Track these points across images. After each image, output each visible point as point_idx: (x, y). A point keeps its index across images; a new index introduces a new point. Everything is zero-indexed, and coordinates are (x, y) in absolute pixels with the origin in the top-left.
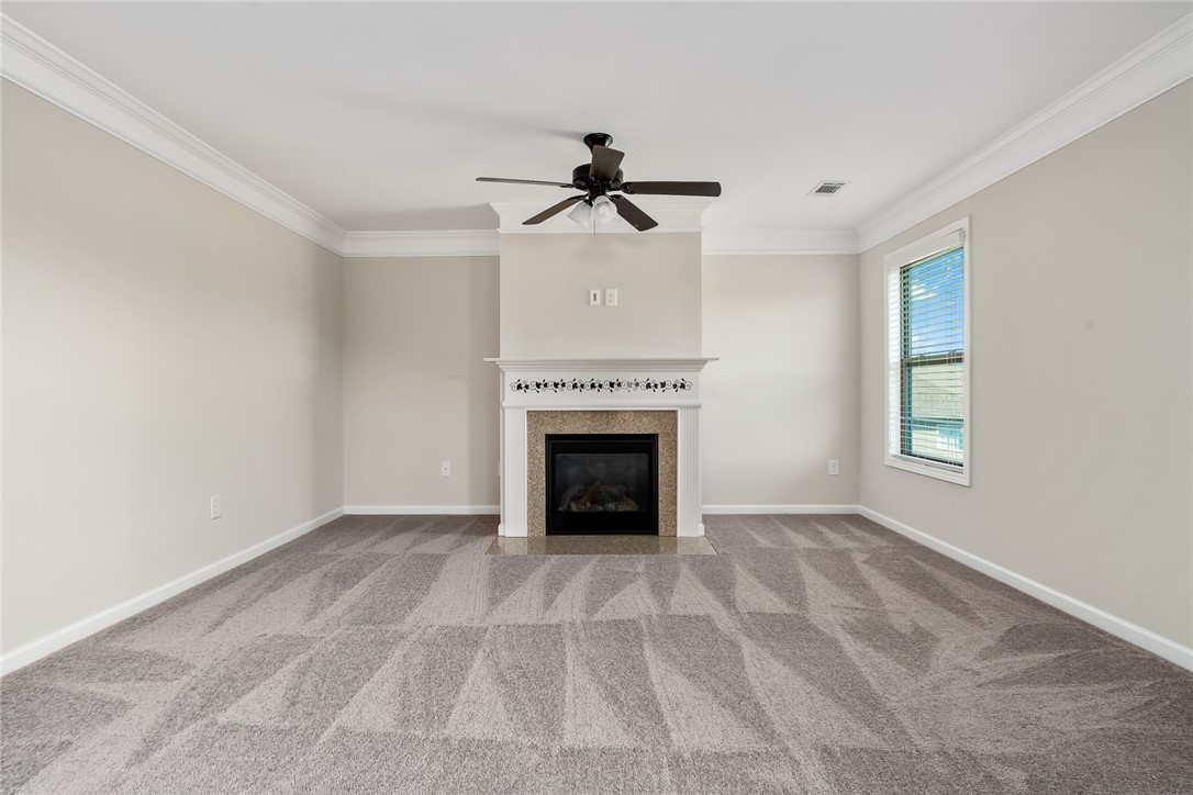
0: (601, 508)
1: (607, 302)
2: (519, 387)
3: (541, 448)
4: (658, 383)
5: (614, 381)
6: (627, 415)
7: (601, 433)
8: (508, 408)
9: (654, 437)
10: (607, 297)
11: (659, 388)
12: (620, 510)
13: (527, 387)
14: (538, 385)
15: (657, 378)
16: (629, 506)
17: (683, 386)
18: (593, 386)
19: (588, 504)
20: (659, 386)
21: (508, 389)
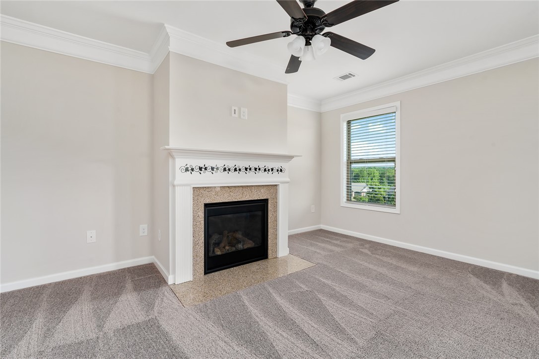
0: (234, 249)
1: (242, 116)
2: (187, 170)
3: (201, 214)
4: (270, 168)
5: (247, 167)
6: (253, 188)
7: (239, 200)
8: (178, 186)
9: (266, 201)
10: (242, 113)
11: (271, 172)
12: (245, 248)
13: (192, 170)
14: (200, 169)
15: (269, 165)
16: (249, 244)
17: (281, 171)
18: (235, 170)
19: (227, 248)
20: (270, 170)
21: (178, 171)
